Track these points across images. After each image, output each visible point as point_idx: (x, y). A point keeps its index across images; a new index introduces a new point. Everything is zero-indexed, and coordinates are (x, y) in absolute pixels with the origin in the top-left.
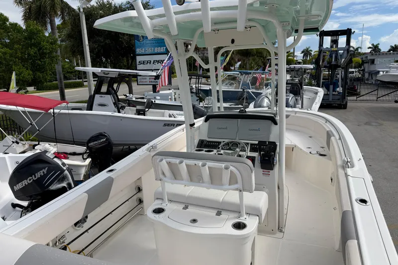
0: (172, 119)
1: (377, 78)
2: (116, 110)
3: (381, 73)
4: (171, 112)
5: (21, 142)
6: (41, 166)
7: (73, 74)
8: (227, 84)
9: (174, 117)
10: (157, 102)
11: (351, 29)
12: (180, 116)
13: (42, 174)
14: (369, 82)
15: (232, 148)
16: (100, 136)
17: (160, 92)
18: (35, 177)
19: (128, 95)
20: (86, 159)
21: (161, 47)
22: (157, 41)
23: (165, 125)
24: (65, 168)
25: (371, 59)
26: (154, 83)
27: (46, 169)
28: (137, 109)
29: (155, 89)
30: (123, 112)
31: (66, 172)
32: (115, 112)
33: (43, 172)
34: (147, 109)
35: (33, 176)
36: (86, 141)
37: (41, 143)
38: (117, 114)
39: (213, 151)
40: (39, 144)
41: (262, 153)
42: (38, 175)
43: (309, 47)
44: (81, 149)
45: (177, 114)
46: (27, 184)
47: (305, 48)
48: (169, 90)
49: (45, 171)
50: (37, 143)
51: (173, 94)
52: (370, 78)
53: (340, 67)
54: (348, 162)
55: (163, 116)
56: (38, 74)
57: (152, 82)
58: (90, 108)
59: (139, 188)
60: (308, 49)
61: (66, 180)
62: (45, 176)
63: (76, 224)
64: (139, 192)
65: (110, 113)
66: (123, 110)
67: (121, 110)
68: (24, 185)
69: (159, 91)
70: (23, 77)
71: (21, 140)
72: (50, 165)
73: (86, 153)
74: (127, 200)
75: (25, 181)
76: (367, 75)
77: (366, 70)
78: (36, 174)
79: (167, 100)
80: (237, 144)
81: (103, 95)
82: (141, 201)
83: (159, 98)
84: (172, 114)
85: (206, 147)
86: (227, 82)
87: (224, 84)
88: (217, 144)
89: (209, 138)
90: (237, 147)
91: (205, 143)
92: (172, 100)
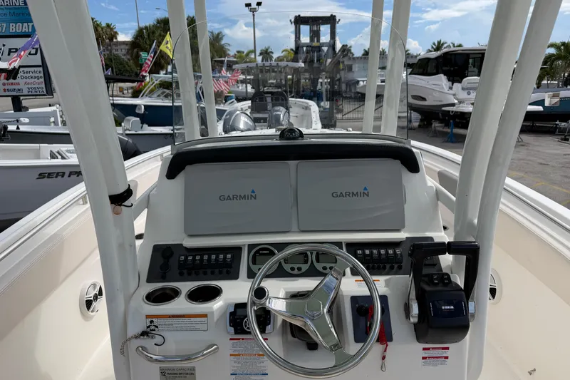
0: (59, 161)
1: (358, 90)
3: (361, 83)
4: (56, 147)
9: (63, 158)
10: (23, 129)
11: (335, 16)
14: (348, 96)
17: (30, 110)
21: (22, 23)
22: (12, 11)
23: (41, 176)
25: (347, 65)
26: (14, 93)
29: (18, 106)
39: (219, 290)
43: (269, 48)
45: (68, 151)
47: (264, 48)
48: (50, 106)
51: (59, 114)
52: (348, 90)
53: (323, 71)
55: (38, 157)
57: (9, 90)
60: (267, 50)
69: (27, 109)
76: (344, 87)
77: (343, 80)
79: (48, 124)
83: (27, 120)
84: (58, 152)
85: (185, 271)
86: (159, 92)
87: (156, 95)
88: (229, 256)
89: (191, 236)
90: (306, 262)
91: (179, 261)
92: (58, 125)
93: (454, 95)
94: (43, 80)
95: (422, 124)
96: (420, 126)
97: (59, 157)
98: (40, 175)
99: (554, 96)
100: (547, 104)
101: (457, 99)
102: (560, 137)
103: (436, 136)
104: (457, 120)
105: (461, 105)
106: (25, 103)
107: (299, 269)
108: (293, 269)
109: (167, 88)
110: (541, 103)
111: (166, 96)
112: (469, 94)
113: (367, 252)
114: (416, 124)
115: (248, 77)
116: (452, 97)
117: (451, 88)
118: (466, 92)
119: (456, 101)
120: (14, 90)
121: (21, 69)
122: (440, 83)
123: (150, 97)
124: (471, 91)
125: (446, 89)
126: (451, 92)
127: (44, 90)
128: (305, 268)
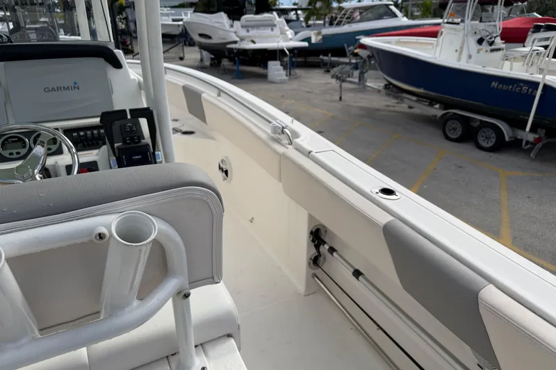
15: (6, 153)
41: (116, 145)
54: (283, 128)
77: (129, 18)
80: (20, 140)
90: (24, 147)
93: (235, 32)
95: (213, 62)
96: (211, 65)
99: (319, 34)
100: (313, 41)
101: (238, 37)
102: (324, 70)
103: (226, 74)
104: (241, 57)
105: (243, 42)
107: (18, 153)
108: (11, 154)
110: (308, 39)
112: (248, 31)
113: (82, 133)
114: (207, 63)
116: (233, 35)
117: (232, 26)
118: (245, 30)
119: (238, 39)
122: (220, 21)
124: (250, 29)
125: (227, 27)
126: (232, 30)
128: (23, 151)
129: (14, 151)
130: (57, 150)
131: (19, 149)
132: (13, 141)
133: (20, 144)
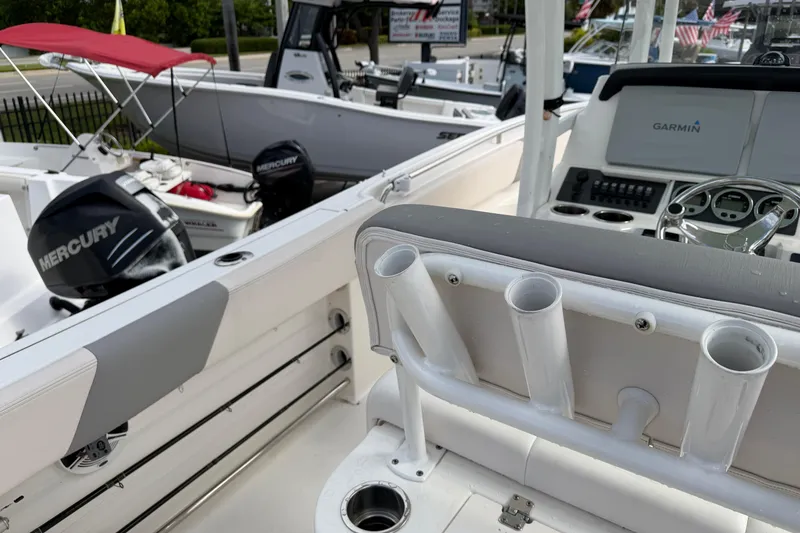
0: (462, 121)
2: (330, 91)
4: (461, 106)
5: (112, 150)
6: (101, 211)
7: (266, 23)
8: (597, 51)
9: (467, 117)
10: (429, 83)
12: (481, 116)
13: (105, 235)
15: (718, 212)
16: (285, 148)
17: (439, 62)
18: (87, 240)
19: (364, 63)
20: (251, 202)
23: (443, 135)
24: (165, 223)
26: (425, 39)
27: (116, 220)
28: (378, 94)
30: (347, 97)
31: (169, 234)
32: (327, 95)
33: (108, 230)
34: (400, 96)
35: (82, 237)
36: (251, 160)
37: (156, 156)
38: (331, 101)
39: (630, 218)
40: (152, 158)
42: (96, 235)
44: (243, 178)
45: (473, 111)
46: (67, 256)
48: (459, 57)
49: (112, 226)
50: (147, 155)
51: (468, 68)
55: (441, 113)
56: (181, 8)
57: (421, 35)
58: (272, 80)
59: (340, 319)
61: (168, 255)
62: (112, 239)
63: (68, 461)
64: (339, 330)
65: (313, 97)
66: (346, 91)
67: (341, 92)
68: (61, 260)
69: (434, 59)
70: (149, 13)
71: (112, 145)
72: (124, 212)
73: (251, 188)
74: (296, 359)
75: (63, 248)
78: (89, 234)
79: (453, 79)
80: (744, 200)
81: (302, 52)
82: (344, 360)
83: (434, 74)
84: (463, 111)
85: (597, 197)
86: (598, 47)
87: (592, 50)
88: (649, 189)
89: (612, 164)
90: (744, 211)
91: (593, 185)
92: (464, 81)
94: (458, 23)
97: (464, 116)
98: (441, 134)
106: (434, 52)
107: (733, 216)
108: (724, 215)
109: (612, 40)
111: (607, 52)
115: (749, 27)
120: (426, 35)
121: (442, 9)
123: (584, 52)
127: (458, 36)
128: (741, 216)
129: (729, 212)
130: (788, 227)
131: (736, 210)
132: (733, 199)
133: (740, 205)
